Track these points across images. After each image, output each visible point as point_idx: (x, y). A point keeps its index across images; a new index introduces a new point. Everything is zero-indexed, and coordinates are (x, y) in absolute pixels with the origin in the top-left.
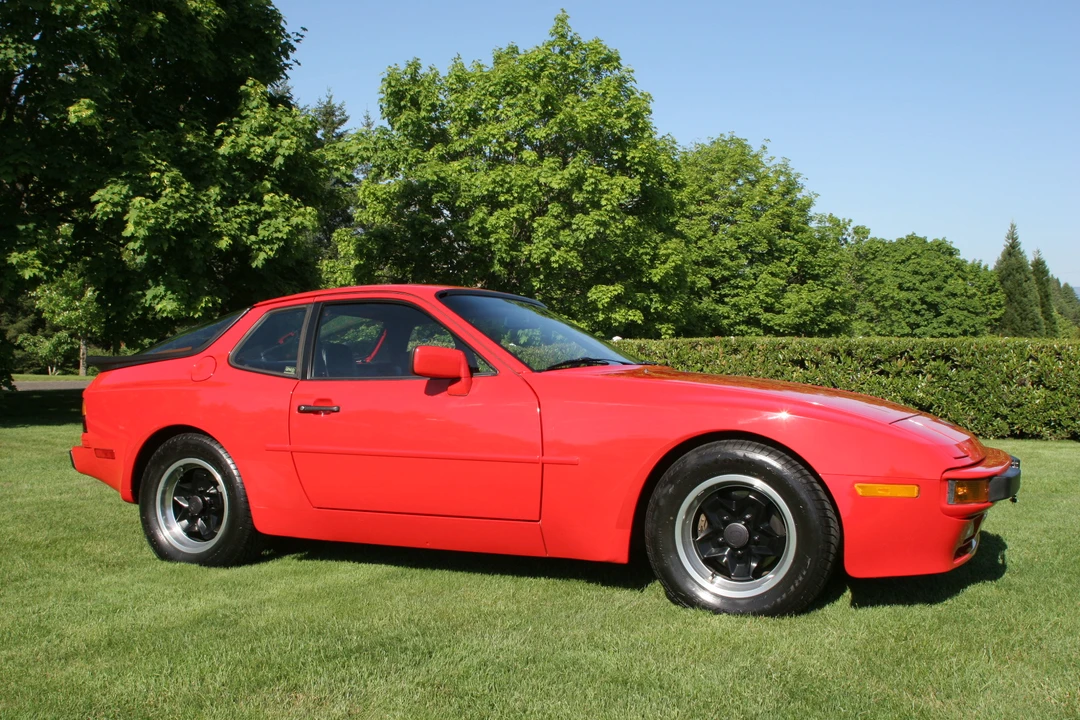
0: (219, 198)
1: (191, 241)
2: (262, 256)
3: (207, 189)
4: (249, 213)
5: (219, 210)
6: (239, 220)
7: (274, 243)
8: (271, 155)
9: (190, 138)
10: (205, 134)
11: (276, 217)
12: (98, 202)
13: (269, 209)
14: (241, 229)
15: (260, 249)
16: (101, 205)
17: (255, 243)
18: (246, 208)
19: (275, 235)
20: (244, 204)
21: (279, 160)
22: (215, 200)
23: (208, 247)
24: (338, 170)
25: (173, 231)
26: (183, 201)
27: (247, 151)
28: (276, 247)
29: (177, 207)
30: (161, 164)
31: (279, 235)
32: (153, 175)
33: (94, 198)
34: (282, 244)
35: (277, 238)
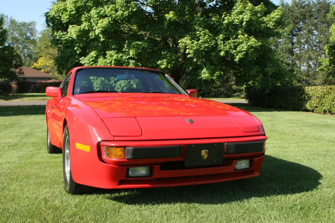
0: (222, 38)
1: (211, 53)
2: (238, 57)
3: (219, 35)
4: (234, 42)
5: (222, 42)
6: (229, 45)
7: (242, 52)
8: (242, 22)
9: (213, 19)
10: (218, 17)
11: (243, 43)
12: (180, 43)
13: (241, 40)
14: (230, 48)
15: (237, 55)
16: (181, 43)
17: (235, 53)
18: (233, 41)
19: (242, 50)
20: (232, 39)
21: (244, 23)
22: (221, 39)
23: (217, 55)
24: (269, 24)
25: (203, 50)
26: (207, 40)
27: (233, 21)
28: (243, 53)
29: (205, 42)
30: (200, 29)
31: (243, 49)
32: (197, 33)
33: (179, 42)
34: (245, 52)
35: (243, 51)
